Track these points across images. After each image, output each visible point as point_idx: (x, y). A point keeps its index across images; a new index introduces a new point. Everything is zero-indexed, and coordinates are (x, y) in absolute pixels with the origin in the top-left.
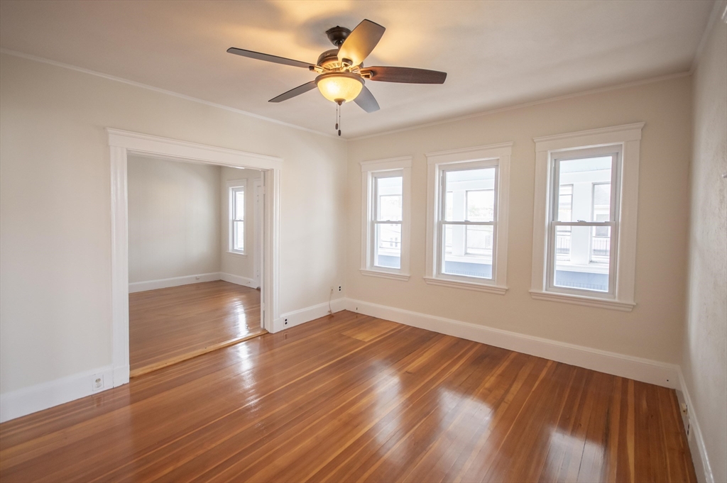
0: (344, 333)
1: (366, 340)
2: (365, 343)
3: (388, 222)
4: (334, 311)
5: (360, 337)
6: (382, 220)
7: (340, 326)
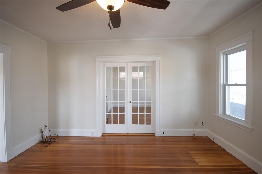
0: (190, 152)
1: (200, 164)
2: (198, 165)
3: (236, 85)
4: (196, 135)
5: (197, 159)
6: (231, 83)
7: (192, 146)
